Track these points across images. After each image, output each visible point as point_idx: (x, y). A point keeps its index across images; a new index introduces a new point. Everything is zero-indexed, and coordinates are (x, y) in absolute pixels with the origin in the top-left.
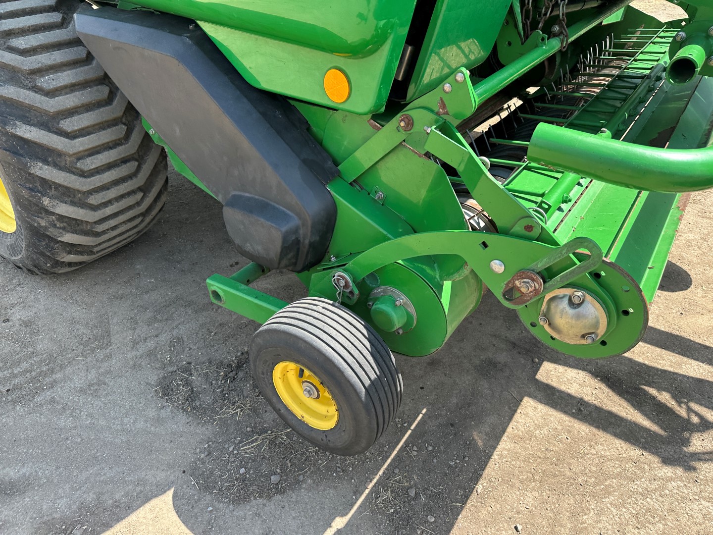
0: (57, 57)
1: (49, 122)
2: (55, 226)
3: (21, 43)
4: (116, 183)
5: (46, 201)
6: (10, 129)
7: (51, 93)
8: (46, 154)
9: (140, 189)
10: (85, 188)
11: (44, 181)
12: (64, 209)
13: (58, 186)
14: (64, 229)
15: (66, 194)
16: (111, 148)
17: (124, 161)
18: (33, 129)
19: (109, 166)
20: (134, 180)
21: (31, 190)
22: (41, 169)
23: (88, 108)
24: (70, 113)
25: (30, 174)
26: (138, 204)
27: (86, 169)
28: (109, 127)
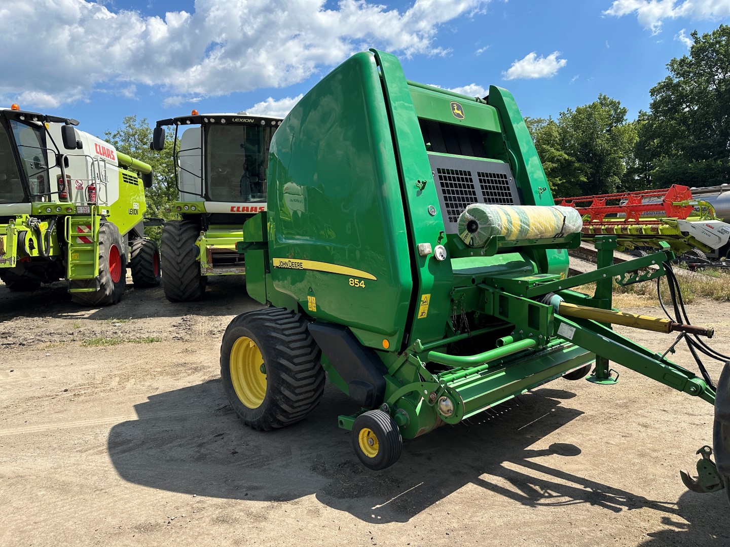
0: (297, 337)
1: (290, 359)
2: (281, 400)
3: (287, 332)
4: (306, 385)
5: (282, 388)
6: (278, 360)
7: (293, 349)
8: (287, 370)
9: (313, 390)
10: (296, 385)
11: (283, 380)
12: (287, 393)
13: (287, 383)
14: (284, 402)
15: (289, 386)
16: (307, 371)
17: (310, 377)
18: (285, 361)
19: (305, 378)
20: (313, 385)
21: (279, 383)
22: (284, 375)
23: (303, 355)
24: (297, 356)
25: (280, 377)
26: (311, 397)
27: (298, 377)
28: (308, 363)
